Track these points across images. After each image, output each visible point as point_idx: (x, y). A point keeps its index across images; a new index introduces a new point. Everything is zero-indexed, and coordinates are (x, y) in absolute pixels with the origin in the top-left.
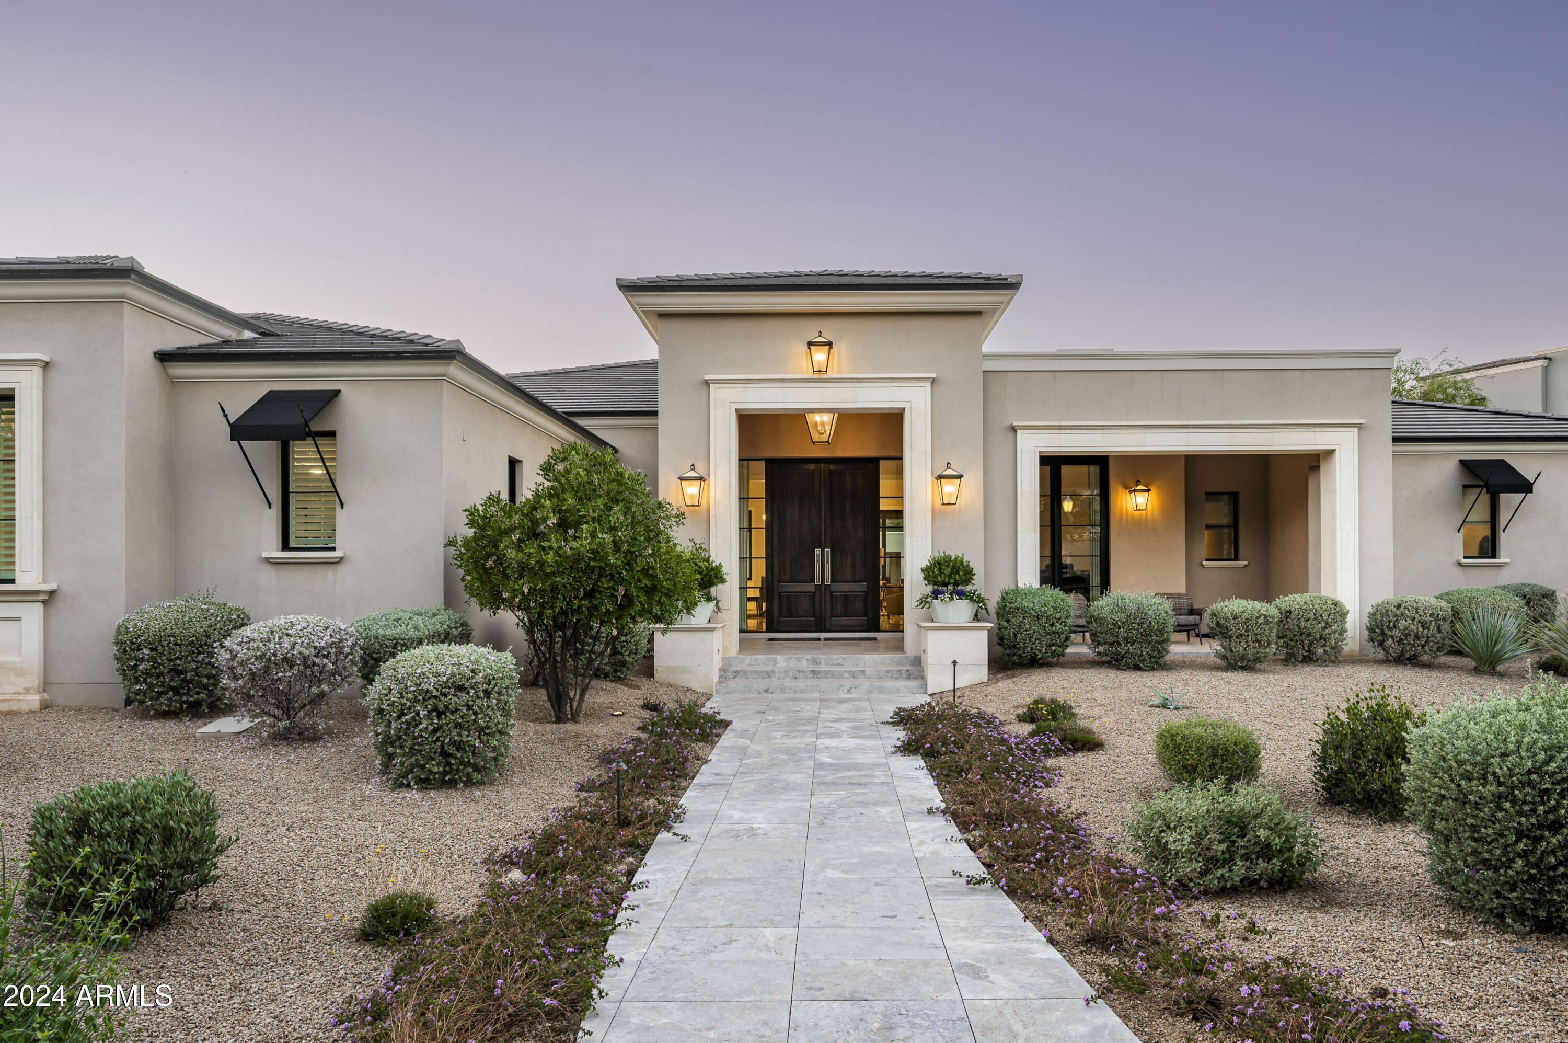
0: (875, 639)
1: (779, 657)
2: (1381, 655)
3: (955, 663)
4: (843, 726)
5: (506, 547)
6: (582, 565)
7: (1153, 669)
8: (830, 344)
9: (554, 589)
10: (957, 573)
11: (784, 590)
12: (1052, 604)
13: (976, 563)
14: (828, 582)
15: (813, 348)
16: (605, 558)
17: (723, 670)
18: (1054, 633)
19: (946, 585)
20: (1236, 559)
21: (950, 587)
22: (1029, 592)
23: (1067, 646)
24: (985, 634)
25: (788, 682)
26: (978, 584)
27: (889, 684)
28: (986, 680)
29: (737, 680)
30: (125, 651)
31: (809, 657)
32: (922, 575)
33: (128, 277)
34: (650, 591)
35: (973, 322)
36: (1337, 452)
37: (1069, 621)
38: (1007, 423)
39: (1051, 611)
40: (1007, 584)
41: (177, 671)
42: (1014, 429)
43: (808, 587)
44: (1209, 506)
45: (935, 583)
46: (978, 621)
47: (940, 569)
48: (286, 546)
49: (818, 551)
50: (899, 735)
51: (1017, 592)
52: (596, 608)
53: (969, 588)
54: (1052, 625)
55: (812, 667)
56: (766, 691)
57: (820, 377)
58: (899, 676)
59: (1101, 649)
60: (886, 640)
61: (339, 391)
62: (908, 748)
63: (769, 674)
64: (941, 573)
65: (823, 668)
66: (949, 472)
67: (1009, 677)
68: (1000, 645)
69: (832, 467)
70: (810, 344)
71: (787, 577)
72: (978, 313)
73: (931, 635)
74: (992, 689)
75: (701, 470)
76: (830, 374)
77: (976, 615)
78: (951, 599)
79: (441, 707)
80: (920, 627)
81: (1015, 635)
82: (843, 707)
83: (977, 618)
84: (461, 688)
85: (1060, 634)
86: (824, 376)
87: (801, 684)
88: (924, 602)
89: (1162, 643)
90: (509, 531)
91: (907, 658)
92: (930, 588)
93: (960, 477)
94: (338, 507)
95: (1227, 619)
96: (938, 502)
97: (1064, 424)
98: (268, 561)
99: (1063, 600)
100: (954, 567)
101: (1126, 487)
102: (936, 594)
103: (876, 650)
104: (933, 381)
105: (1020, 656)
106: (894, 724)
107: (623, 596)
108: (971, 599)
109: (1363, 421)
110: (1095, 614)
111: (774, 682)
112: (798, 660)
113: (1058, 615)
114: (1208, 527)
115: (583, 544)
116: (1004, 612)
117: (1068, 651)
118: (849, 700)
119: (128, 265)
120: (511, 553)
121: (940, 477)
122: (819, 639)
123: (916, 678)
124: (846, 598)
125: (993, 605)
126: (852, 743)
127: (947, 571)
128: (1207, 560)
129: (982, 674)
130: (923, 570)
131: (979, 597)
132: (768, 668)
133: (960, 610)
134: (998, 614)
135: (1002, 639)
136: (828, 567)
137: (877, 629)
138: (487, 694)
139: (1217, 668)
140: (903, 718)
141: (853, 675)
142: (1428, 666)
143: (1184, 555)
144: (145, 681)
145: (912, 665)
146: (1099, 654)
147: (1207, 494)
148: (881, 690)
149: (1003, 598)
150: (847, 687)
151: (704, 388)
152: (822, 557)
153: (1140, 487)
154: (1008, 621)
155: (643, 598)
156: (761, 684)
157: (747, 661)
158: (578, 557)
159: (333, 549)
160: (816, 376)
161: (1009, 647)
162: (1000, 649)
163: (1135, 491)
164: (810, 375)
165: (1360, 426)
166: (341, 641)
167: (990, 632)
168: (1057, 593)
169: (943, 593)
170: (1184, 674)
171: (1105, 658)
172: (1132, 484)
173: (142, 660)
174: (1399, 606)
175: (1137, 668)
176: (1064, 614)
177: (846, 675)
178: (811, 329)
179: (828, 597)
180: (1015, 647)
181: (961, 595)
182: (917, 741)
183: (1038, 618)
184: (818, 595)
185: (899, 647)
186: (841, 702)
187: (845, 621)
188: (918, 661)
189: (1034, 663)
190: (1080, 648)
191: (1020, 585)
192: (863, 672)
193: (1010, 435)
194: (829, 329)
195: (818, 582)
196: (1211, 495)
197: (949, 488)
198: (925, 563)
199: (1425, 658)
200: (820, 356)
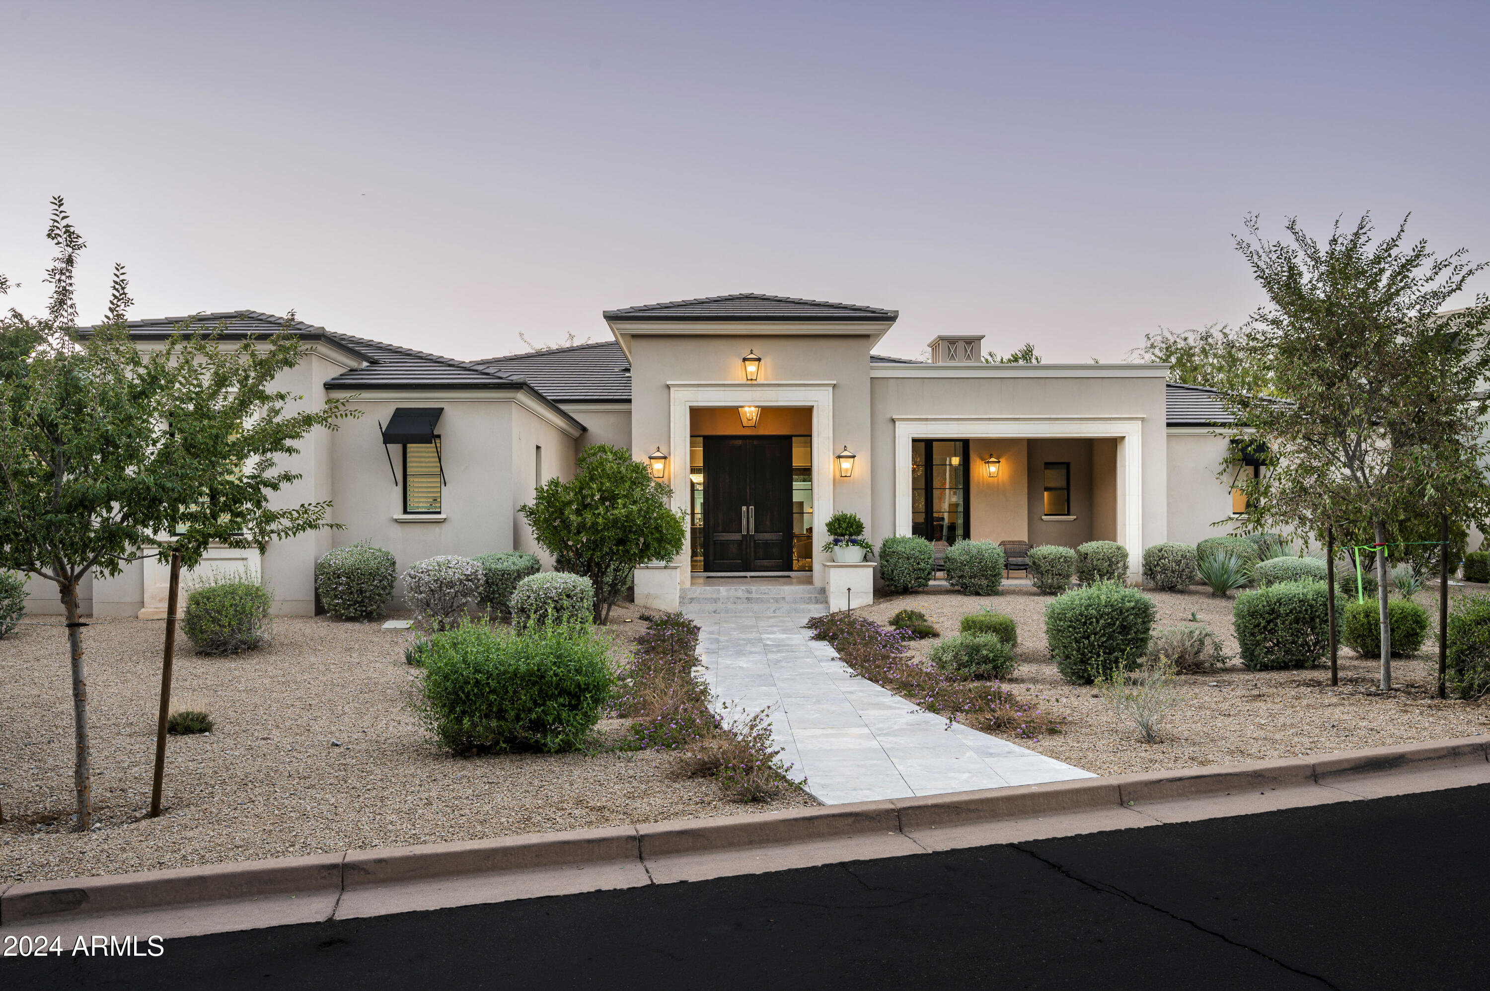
0: (789, 577)
1: (721, 588)
2: (1152, 584)
3: (849, 589)
4: (776, 629)
5: (569, 514)
6: (619, 525)
7: (989, 595)
8: (759, 360)
9: (603, 539)
10: (852, 527)
11: (718, 538)
12: (918, 549)
13: (865, 519)
14: (752, 533)
15: (747, 362)
16: (633, 521)
17: (682, 597)
18: (920, 569)
19: (843, 535)
20: (1068, 514)
21: (847, 537)
22: (904, 541)
23: (929, 579)
24: (870, 571)
25: (730, 606)
26: (867, 535)
27: (803, 606)
28: (871, 603)
29: (692, 604)
30: (329, 579)
31: (743, 588)
32: (826, 528)
33: (320, 339)
34: (660, 541)
35: (863, 342)
36: (1127, 439)
37: (930, 561)
38: (888, 416)
39: (917, 554)
40: (888, 535)
41: (361, 592)
42: (893, 421)
43: (736, 537)
44: (1048, 473)
45: (836, 534)
46: (867, 561)
47: (839, 524)
48: (405, 512)
49: (744, 508)
50: (812, 633)
51: (894, 540)
52: (628, 551)
53: (860, 538)
54: (918, 564)
55: (746, 595)
56: (715, 612)
57: (751, 384)
58: (809, 601)
59: (954, 581)
60: (798, 578)
61: (442, 409)
62: (819, 637)
63: (716, 600)
64: (840, 527)
65: (754, 596)
66: (846, 453)
67: (888, 601)
68: (883, 578)
69: (755, 442)
70: (745, 360)
71: (720, 529)
72: (867, 336)
73: (833, 572)
74: (875, 608)
75: (664, 451)
76: (759, 381)
77: (865, 557)
78: (847, 545)
79: (559, 606)
80: (825, 566)
81: (892, 572)
82: (772, 620)
83: (865, 559)
84: (568, 596)
85: (923, 570)
86: (755, 382)
87: (740, 607)
88: (827, 548)
89: (995, 576)
90: (570, 503)
91: (815, 588)
92: (832, 538)
93: (854, 457)
94: (443, 485)
95: (1039, 559)
96: (838, 475)
97: (929, 417)
98: (396, 521)
99: (926, 546)
100: (849, 522)
101: (982, 459)
102: (836, 542)
103: (791, 584)
104: (834, 386)
105: (896, 586)
106: (809, 628)
107: (644, 544)
108: (861, 546)
109: (1145, 416)
110: (949, 556)
111: (719, 605)
112: (736, 590)
113: (922, 557)
114: (1047, 489)
115: (620, 512)
116: (885, 554)
117: (931, 583)
118: (774, 617)
119: (321, 332)
120: (573, 517)
121: (839, 457)
122: (746, 577)
123: (822, 603)
124: (767, 544)
125: (877, 550)
126: (784, 636)
127: (844, 525)
128: (1046, 515)
129: (869, 599)
130: (827, 525)
131: (867, 544)
132: (714, 596)
133: (853, 554)
134: (880, 556)
135: (883, 574)
136: (752, 521)
137: (791, 570)
138: (582, 599)
139: (1034, 594)
140: (814, 624)
141: (777, 601)
142: (1182, 592)
143: (1026, 512)
144: (341, 598)
145: (819, 594)
146: (952, 584)
147: (1046, 464)
148: (797, 611)
149: (884, 545)
150: (773, 609)
151: (666, 390)
152: (748, 512)
153: (993, 459)
154: (887, 561)
155: (656, 545)
156: (711, 607)
157: (698, 591)
158: (616, 521)
159: (439, 513)
160: (749, 382)
161: (889, 580)
162: (882, 581)
163: (988, 462)
164: (744, 381)
165: (1143, 420)
166: (477, 571)
167: (875, 569)
168: (923, 541)
169: (841, 541)
170: (1009, 598)
171: (956, 588)
172: (987, 457)
173: (341, 584)
174: (1161, 550)
175: (978, 594)
176: (927, 556)
177: (772, 601)
178: (744, 349)
179: (752, 544)
180: (892, 579)
181: (854, 542)
182: (825, 632)
183: (908, 559)
184: (744, 543)
185: (809, 581)
186: (771, 618)
187: (766, 563)
188: (823, 591)
189: (906, 591)
190: (939, 580)
191: (898, 536)
192: (784, 598)
193: (891, 425)
194: (758, 348)
195: (744, 532)
196: (1048, 465)
197: (846, 464)
198: (828, 519)
199: (1179, 587)
200: (752, 368)
